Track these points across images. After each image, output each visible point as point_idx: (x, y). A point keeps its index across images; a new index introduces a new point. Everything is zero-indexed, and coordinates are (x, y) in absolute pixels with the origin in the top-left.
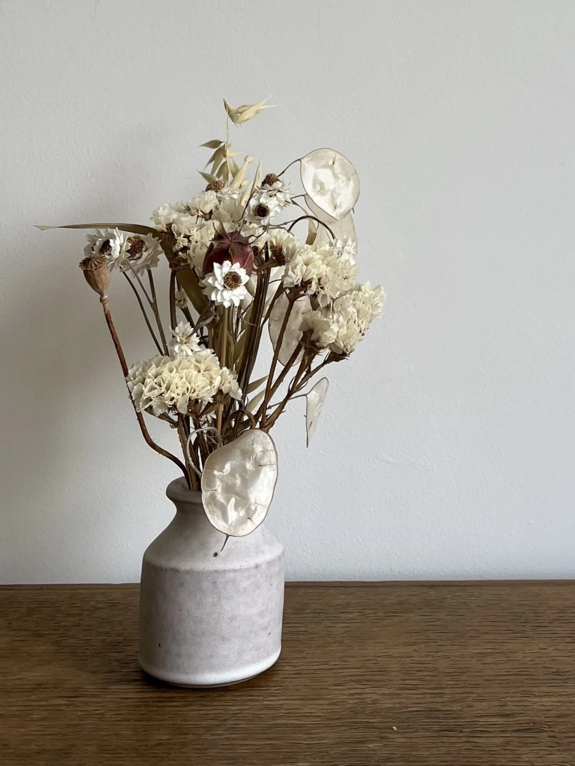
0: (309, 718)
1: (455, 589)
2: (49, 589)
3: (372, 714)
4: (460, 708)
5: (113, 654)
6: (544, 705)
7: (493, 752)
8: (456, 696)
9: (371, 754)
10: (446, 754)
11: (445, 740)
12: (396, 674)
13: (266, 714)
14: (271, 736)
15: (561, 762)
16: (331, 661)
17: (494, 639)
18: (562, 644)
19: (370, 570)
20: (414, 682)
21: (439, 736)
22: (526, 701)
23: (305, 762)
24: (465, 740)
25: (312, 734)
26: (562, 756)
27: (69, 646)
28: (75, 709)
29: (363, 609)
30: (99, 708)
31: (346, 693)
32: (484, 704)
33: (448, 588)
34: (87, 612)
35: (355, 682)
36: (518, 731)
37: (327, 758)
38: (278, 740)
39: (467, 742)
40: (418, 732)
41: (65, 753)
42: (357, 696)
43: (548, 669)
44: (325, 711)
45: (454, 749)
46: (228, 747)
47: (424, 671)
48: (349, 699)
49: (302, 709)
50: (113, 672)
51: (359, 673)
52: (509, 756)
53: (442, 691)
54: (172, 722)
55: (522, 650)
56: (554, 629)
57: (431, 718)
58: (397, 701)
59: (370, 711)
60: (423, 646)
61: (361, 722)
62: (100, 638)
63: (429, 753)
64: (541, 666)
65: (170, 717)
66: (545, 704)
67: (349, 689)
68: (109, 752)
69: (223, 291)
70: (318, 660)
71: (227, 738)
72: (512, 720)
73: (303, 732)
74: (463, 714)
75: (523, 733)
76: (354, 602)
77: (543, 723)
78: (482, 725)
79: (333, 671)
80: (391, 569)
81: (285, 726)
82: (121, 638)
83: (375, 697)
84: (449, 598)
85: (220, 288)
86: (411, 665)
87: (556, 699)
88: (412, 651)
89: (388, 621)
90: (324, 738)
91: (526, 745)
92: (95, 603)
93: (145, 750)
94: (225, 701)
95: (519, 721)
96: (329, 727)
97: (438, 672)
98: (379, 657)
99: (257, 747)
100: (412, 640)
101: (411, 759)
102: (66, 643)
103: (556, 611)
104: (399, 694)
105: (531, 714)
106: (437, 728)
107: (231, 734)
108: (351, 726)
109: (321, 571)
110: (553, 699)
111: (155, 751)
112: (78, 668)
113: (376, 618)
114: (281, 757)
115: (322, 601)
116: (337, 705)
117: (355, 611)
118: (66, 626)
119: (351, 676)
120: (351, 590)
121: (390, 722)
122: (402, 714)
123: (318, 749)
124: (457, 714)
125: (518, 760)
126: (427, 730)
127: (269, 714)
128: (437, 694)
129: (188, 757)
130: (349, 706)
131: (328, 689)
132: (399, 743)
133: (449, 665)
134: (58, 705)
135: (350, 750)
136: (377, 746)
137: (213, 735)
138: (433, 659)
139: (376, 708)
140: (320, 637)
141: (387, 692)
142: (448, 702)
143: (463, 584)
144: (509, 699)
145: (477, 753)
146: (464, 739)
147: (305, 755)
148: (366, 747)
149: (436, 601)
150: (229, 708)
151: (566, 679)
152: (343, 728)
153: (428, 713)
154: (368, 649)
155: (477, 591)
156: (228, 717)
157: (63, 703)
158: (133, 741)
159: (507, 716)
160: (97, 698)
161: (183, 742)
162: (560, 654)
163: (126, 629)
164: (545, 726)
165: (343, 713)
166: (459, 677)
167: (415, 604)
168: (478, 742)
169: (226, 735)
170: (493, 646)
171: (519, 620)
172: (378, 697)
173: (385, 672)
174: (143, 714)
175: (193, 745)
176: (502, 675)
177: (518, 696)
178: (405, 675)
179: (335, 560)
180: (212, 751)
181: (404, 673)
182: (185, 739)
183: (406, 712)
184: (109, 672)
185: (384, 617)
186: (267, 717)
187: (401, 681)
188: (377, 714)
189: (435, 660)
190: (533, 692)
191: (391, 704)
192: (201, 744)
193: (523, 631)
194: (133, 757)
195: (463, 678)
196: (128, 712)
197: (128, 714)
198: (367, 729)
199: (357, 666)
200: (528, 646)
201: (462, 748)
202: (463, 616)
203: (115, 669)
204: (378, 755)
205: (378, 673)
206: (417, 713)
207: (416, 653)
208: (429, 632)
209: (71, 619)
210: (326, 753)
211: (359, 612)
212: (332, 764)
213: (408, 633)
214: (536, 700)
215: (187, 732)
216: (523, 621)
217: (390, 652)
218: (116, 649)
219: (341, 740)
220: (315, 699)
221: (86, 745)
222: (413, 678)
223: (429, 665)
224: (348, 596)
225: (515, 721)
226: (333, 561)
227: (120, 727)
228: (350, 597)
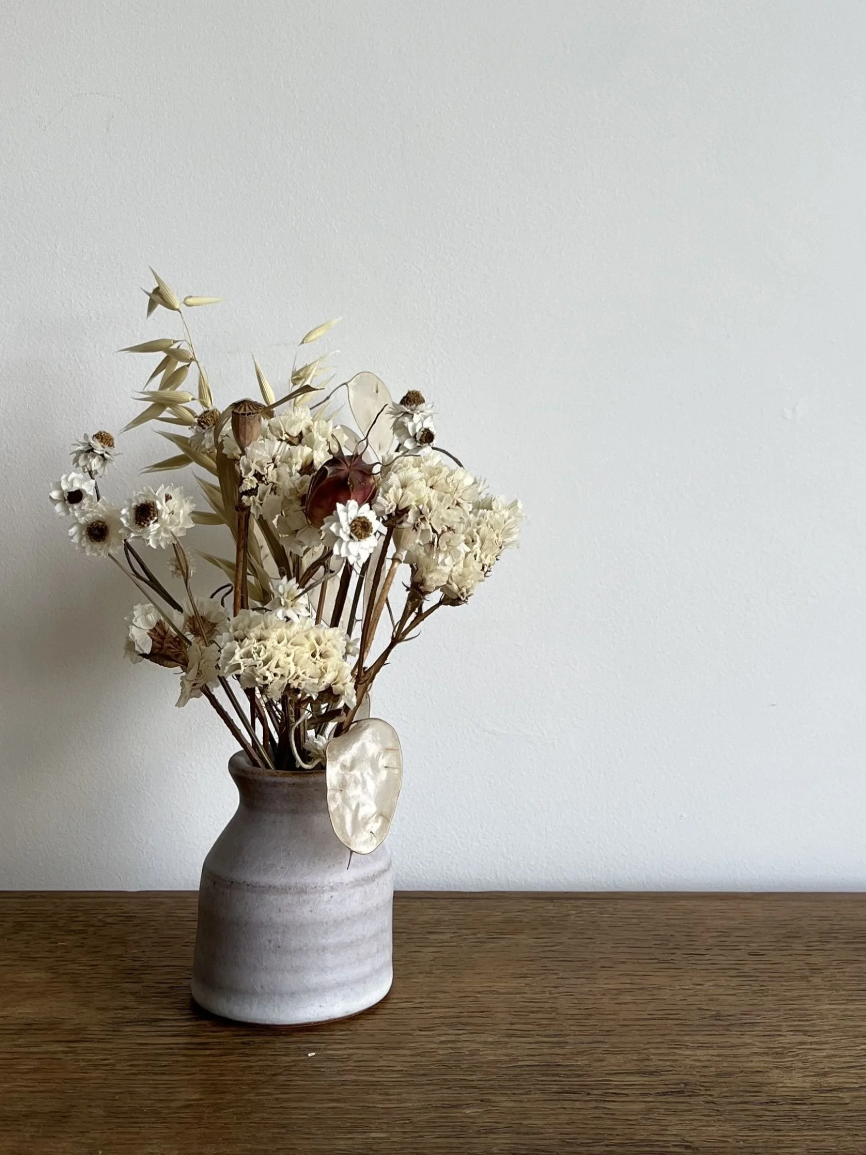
0: (387, 1073)
1: (580, 903)
2: (43, 897)
3: (470, 1069)
4: (586, 1062)
5: (126, 985)
6: (698, 1060)
7: (630, 1122)
8: (582, 1046)
9: (468, 1122)
10: (567, 1124)
11: (566, 1104)
12: (503, 1015)
13: (329, 1068)
14: (335, 1096)
15: (722, 1136)
16: (415, 998)
17: (633, 971)
18: (724, 978)
20: (525, 1027)
21: (559, 1100)
22: (674, 1054)
23: (380, 1132)
24: (594, 1106)
25: (391, 1095)
26: (722, 1128)
27: (68, 974)
28: (77, 1057)
29: (458, 929)
30: (109, 1057)
31: (435, 1040)
32: (618, 1057)
34: (92, 929)
35: (448, 1026)
36: (664, 1094)
37: (410, 1129)
38: (345, 1102)
39: (596, 1108)
40: (531, 1094)
41: (62, 1117)
42: (450, 1045)
43: (704, 1012)
44: (408, 1064)
45: (581, 1117)
46: (279, 1110)
47: (540, 1012)
48: (439, 1048)
49: (377, 1061)
50: (126, 1008)
51: (452, 1014)
52: (653, 1128)
53: (562, 1039)
54: (204, 1077)
55: (671, 986)
56: (713, 958)
57: (549, 1075)
58: (504, 1051)
59: (467, 1065)
60: (538, 978)
61: (455, 1080)
62: (111, 963)
63: (546, 1122)
64: (694, 1007)
65: (201, 1070)
66: (701, 1058)
67: (439, 1035)
68: (123, 1115)
69: (348, 542)
70: (399, 996)
71: (277, 1099)
72: (657, 1079)
73: (378, 1091)
74: (592, 1071)
75: (670, 1096)
76: (446, 918)
77: (698, 1083)
78: (616, 1085)
79: (417, 1011)
81: (354, 1084)
82: (137, 964)
83: (475, 1046)
84: (573, 914)
85: (346, 538)
86: (521, 1003)
87: (715, 1052)
88: (523, 985)
89: (493, 945)
90: (406, 1101)
91: (675, 1112)
92: (104, 915)
93: (169, 1114)
94: (274, 1049)
95: (666, 1080)
96: (412, 1085)
97: (557, 1014)
98: (479, 992)
99: (317, 1112)
100: (524, 970)
101: (523, 1130)
102: (64, 969)
103: (717, 934)
104: (507, 1043)
105: (681, 1071)
106: (555, 1088)
107: (282, 1093)
108: (441, 1085)
110: (711, 1052)
111: (182, 1115)
112: (81, 1003)
113: (476, 940)
114: (348, 1125)
115: (403, 917)
116: (424, 1056)
117: (448, 931)
118: (66, 947)
119: (442, 1017)
120: (442, 902)
121: (493, 1080)
122: (509, 1069)
123: (398, 1114)
124: (582, 1070)
125: (665, 1132)
126: (543, 1091)
127: (334, 1067)
128: (556, 1043)
129: (225, 1124)
130: (440, 1058)
131: (410, 1034)
132: (506, 1109)
133: (572, 1005)
134: (53, 1053)
135: (440, 1117)
136: (477, 1112)
137: (258, 1094)
138: (551, 996)
139: (474, 1061)
141: (490, 1040)
142: (572, 1054)
144: (653, 1051)
145: (610, 1122)
146: (594, 1104)
147: (381, 1123)
148: (459, 1113)
149: (556, 919)
150: (279, 1059)
151: (728, 1025)
152: (431, 1087)
153: (545, 1068)
154: (464, 982)
155: (610, 905)
156: (279, 1071)
157: (60, 1049)
158: (153, 1101)
159: (651, 1073)
160: (106, 1044)
161: (219, 1104)
162: (720, 991)
163: (144, 952)
164: (700, 1088)
165: (432, 1067)
166: (586, 1021)
167: (527, 923)
168: (610, 1109)
169: (276, 1094)
170: (631, 980)
171: (666, 945)
172: (478, 1046)
173: (488, 1013)
174: (165, 1066)
175: (232, 1107)
176: (644, 1019)
177: (665, 1048)
178: (513, 1017)
179: (422, 863)
180: (256, 1115)
181: (511, 1014)
182: (222, 1099)
183: (515, 1066)
184: (121, 1009)
185: (486, 940)
186: (330, 1071)
187: (509, 1025)
188: (476, 1069)
189: (555, 998)
190: (685, 1042)
191: (495, 1055)
192: (243, 1107)
193: (672, 960)
194: (153, 1123)
195: (591, 1022)
196: (146, 1062)
197: (147, 1065)
198: (464, 1089)
199: (451, 1004)
200: (678, 980)
201: (590, 1116)
202: (592, 939)
203: (129, 1005)
204: (478, 1124)
205: (479, 1014)
206: (531, 1068)
207: (528, 988)
208: (546, 960)
209: (71, 938)
210: (409, 1120)
211: (454, 933)
212: (416, 1135)
213: (518, 961)
214: (688, 1052)
215: (225, 1090)
216: (672, 947)
217: (495, 986)
218: (131, 978)
219: (430, 1103)
220: (394, 1049)
221: (90, 1106)
222: (523, 1021)
223: (546, 1004)
224: (439, 911)
225: (661, 1080)
226: (420, 864)
227: (136, 1082)
228: (442, 912)
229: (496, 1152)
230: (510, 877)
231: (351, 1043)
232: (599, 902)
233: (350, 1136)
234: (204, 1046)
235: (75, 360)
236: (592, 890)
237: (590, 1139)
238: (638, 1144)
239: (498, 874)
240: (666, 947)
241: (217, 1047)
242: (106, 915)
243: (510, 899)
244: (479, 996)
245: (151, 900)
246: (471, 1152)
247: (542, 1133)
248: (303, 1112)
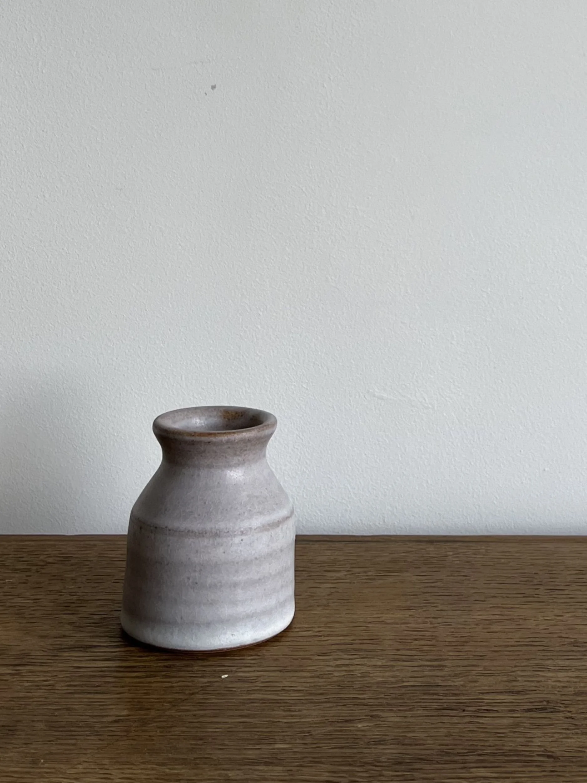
0: (290, 693)
1: (458, 545)
3: (362, 689)
4: (462, 683)
5: (65, 616)
6: (559, 681)
7: (500, 735)
8: (459, 669)
9: (360, 735)
10: (446, 736)
11: (445, 720)
12: (390, 642)
13: (239, 688)
14: (246, 712)
15: (579, 747)
16: (314, 627)
17: (502, 604)
18: (581, 610)
19: (359, 521)
20: (408, 653)
21: (438, 716)
22: (539, 676)
23: (285, 743)
24: (468, 721)
25: (292, 711)
26: (579, 740)
27: (14, 607)
28: (22, 679)
29: (353, 568)
30: (49, 678)
31: (331, 663)
32: (490, 678)
33: (448, 544)
34: (35, 568)
35: (342, 652)
36: (529, 710)
37: (309, 740)
38: (254, 717)
39: (470, 723)
40: (414, 711)
41: (9, 730)
42: (344, 668)
43: (563, 639)
44: (308, 685)
46: (197, 725)
47: (422, 639)
48: (335, 671)
49: (282, 682)
50: (64, 636)
51: (347, 641)
52: (518, 740)
53: (441, 663)
54: (131, 696)
55: (535, 617)
56: (571, 593)
57: (430, 694)
58: (391, 673)
59: (359, 686)
60: (420, 610)
61: (349, 698)
62: (51, 597)
63: (426, 735)
64: (556, 636)
65: (129, 690)
66: (561, 680)
67: (336, 659)
68: (61, 729)
70: (301, 626)
71: (195, 715)
72: (522, 697)
73: (282, 708)
74: (466, 690)
75: (535, 713)
76: (341, 558)
77: (559, 701)
78: (487, 703)
79: (316, 639)
80: (384, 521)
81: (261, 701)
82: (75, 598)
83: (365, 669)
84: (451, 555)
86: (406, 632)
87: (573, 674)
88: (408, 616)
89: (382, 581)
90: (306, 717)
91: (538, 726)
92: (45, 556)
93: (102, 727)
94: (192, 671)
95: (531, 699)
96: (311, 703)
97: (438, 641)
98: (370, 623)
99: (229, 726)
100: (408, 604)
101: (407, 741)
102: (11, 603)
103: (575, 572)
104: (393, 666)
105: (544, 691)
106: (435, 705)
107: (199, 710)
108: (337, 703)
109: (304, 522)
110: (570, 674)
111: (112, 729)
112: (25, 632)
113: (367, 577)
114: (256, 737)
115: (303, 558)
116: (322, 678)
117: (342, 569)
118: (12, 583)
119: (337, 644)
120: (337, 545)
121: (381, 698)
122: (395, 689)
123: (299, 728)
124: (458, 690)
125: (530, 744)
126: (425, 708)
127: (243, 688)
128: (436, 666)
129: (150, 736)
130: (335, 679)
131: (310, 659)
132: (393, 723)
135: (336, 731)
136: (367, 726)
137: (178, 711)
138: (432, 626)
139: (365, 682)
140: (303, 599)
141: (380, 663)
142: (450, 676)
143: (467, 539)
144: (519, 673)
145: (483, 735)
146: (468, 719)
147: (284, 736)
148: (353, 727)
149: (435, 559)
150: (197, 680)
152: (328, 705)
153: (426, 688)
154: (357, 614)
155: (483, 547)
156: (196, 691)
157: (7, 672)
158: (87, 717)
159: (518, 693)
160: (47, 667)
161: (145, 719)
162: (578, 621)
163: (80, 587)
164: (561, 705)
165: (328, 687)
166: (462, 647)
167: (411, 562)
168: (483, 723)
169: (195, 711)
170: (501, 611)
171: (532, 581)
172: (369, 669)
173: (377, 640)
174: (97, 686)
175: (156, 722)
176: (512, 646)
177: (530, 671)
178: (400, 644)
179: (320, 510)
180: (177, 729)
181: (398, 642)
182: (147, 715)
183: (400, 687)
184: (59, 637)
185: (376, 577)
186: (241, 691)
187: (395, 651)
188: (367, 689)
189: (434, 627)
190: (548, 666)
191: (383, 677)
192: (165, 721)
193: (536, 594)
194: (87, 736)
195: (466, 648)
196: (81, 683)
197: (82, 686)
198: (356, 706)
199: (345, 633)
200: (542, 612)
201: (465, 730)
202: (466, 576)
203: (67, 633)
204: (368, 737)
205: (368, 641)
206: (414, 688)
207: (413, 619)
208: (427, 594)
209: (17, 575)
210: (309, 733)
211: (349, 571)
212: (315, 746)
213: (403, 595)
214: (550, 674)
215: (149, 707)
216: (536, 583)
217: (382, 617)
218: (69, 610)
219: (326, 718)
220: (296, 671)
221: (33, 721)
222: (408, 647)
223: (427, 632)
224: (334, 553)
225: (526, 699)
226: (318, 512)
227: (73, 700)
228: (337, 553)
229: (384, 760)
230: (396, 523)
231: (259, 666)
232: (470, 544)
233: (258, 747)
234: (131, 669)
235: (21, 76)
236: (468, 534)
237: (466, 749)
238: (507, 753)
239: (386, 521)
240: (531, 583)
241: (143, 670)
242: (47, 556)
243: (396, 542)
244: (369, 625)
245: (87, 542)
246: (362, 760)
247: (424, 745)
248: (217, 726)
